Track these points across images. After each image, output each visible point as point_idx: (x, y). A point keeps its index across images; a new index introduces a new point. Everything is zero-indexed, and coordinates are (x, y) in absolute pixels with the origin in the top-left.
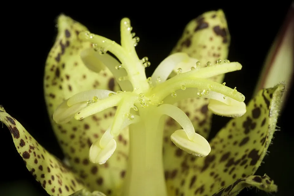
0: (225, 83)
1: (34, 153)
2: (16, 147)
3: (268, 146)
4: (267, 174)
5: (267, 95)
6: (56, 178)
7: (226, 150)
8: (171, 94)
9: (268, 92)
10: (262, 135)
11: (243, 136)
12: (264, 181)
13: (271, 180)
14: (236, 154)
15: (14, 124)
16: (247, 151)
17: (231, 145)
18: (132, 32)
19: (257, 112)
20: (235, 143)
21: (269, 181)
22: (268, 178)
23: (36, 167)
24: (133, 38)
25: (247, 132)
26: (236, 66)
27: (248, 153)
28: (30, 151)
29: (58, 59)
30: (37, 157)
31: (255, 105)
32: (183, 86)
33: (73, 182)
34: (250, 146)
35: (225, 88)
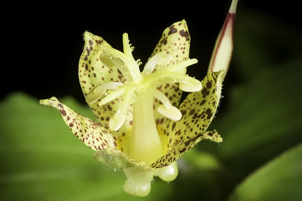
0: (188, 75)
1: (76, 123)
2: (65, 121)
3: (216, 108)
4: (216, 130)
5: (215, 76)
6: (90, 135)
7: (192, 108)
8: (155, 82)
9: (215, 74)
10: (213, 99)
11: (203, 99)
12: (214, 135)
13: (218, 134)
14: (199, 111)
15: (62, 107)
16: (205, 109)
17: (195, 104)
18: (130, 43)
19: (209, 85)
20: (198, 103)
21: (217, 135)
22: (216, 133)
23: (78, 131)
24: (131, 47)
25: (204, 97)
26: (195, 61)
27: (205, 110)
28: (73, 122)
29: (86, 59)
30: (78, 125)
31: (208, 80)
32: (162, 78)
33: (101, 134)
34: (206, 106)
35: (188, 77)
